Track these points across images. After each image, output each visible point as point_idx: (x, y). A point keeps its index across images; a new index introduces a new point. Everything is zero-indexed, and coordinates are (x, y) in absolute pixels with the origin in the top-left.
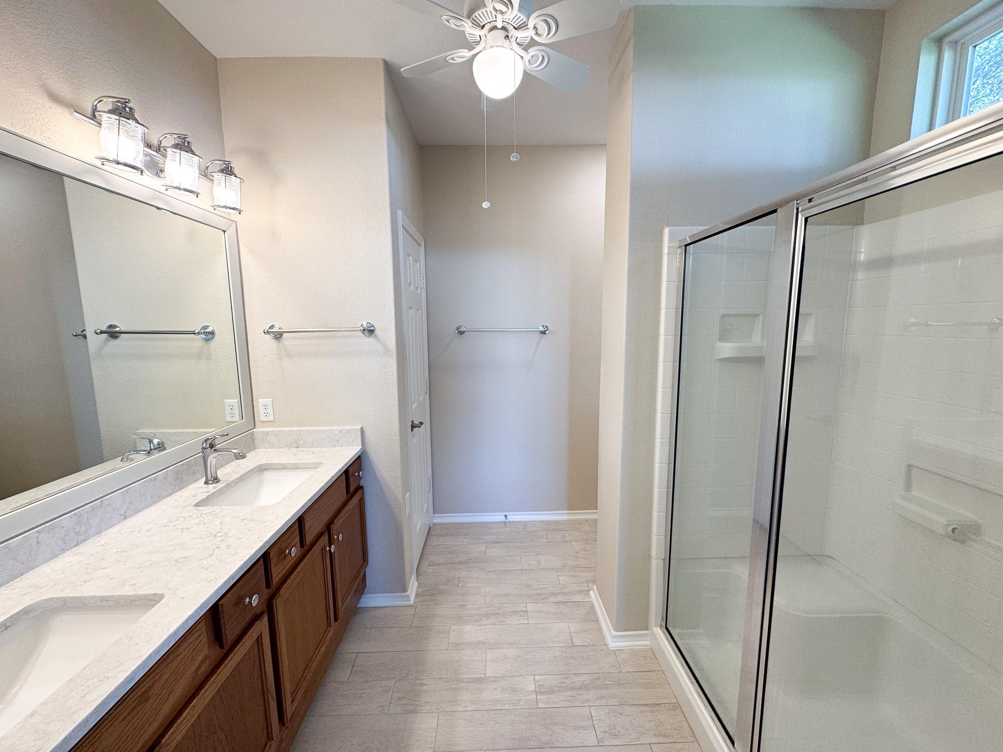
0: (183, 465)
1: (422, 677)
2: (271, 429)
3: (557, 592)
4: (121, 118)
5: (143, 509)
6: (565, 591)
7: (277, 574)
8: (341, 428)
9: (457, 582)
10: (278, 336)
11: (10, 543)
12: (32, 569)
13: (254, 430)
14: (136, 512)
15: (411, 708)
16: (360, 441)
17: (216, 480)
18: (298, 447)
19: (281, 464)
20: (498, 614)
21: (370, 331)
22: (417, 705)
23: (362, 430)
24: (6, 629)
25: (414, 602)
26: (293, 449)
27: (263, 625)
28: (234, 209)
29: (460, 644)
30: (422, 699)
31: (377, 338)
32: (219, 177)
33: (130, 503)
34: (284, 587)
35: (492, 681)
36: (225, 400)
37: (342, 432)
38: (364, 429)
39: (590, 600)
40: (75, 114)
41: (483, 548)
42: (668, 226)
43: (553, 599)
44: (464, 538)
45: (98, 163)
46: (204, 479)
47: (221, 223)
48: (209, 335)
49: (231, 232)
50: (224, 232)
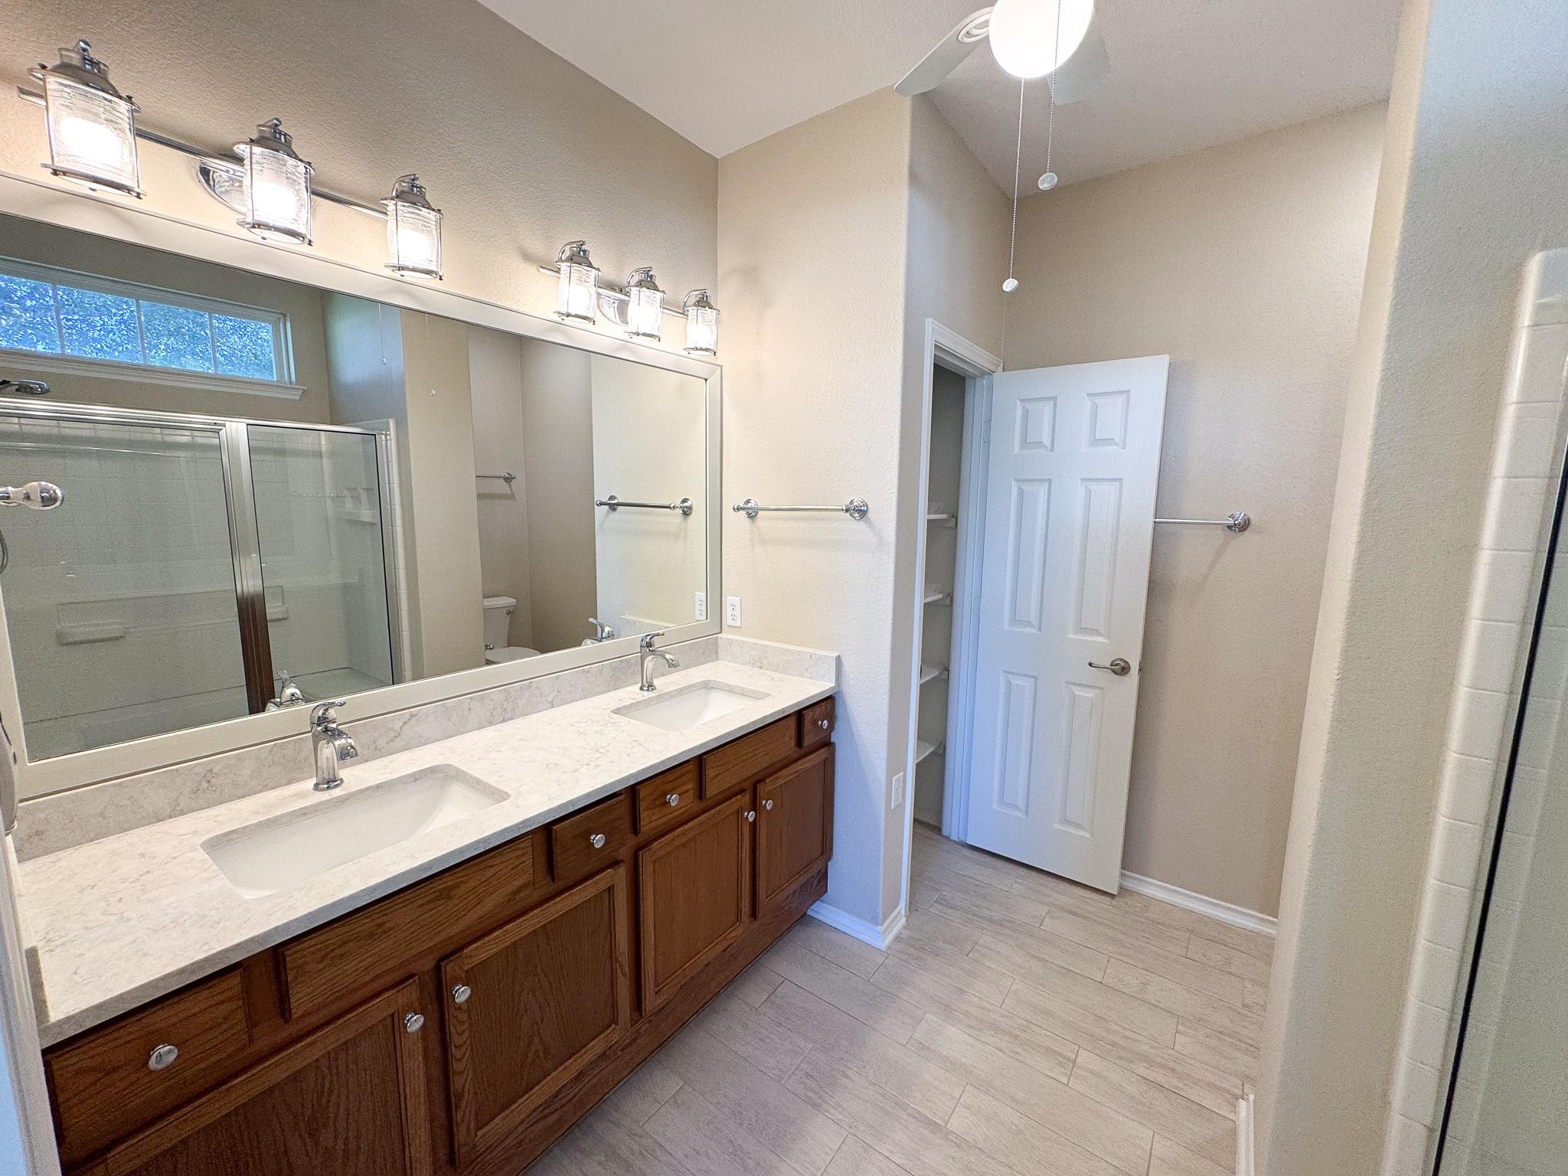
0: (622, 661)
1: (850, 1065)
2: (737, 638)
3: (1159, 1060)
4: (573, 265)
5: (572, 701)
6: (1177, 1067)
7: (650, 820)
8: (811, 651)
9: (969, 948)
10: (752, 515)
11: (448, 703)
12: (462, 733)
13: (719, 635)
14: (565, 702)
15: (815, 1097)
16: (833, 676)
17: (651, 687)
18: (761, 668)
19: (729, 685)
20: (1016, 1037)
21: (860, 512)
22: (826, 1103)
23: (838, 659)
24: (415, 781)
25: (889, 948)
26: (756, 669)
27: (619, 877)
28: (707, 350)
29: (928, 1048)
30: (836, 1097)
31: (869, 522)
32: (692, 311)
33: (559, 692)
34: (659, 841)
35: (952, 1141)
36: (697, 593)
37: (813, 657)
38: (842, 659)
39: (1231, 1116)
40: (541, 270)
41: (1043, 910)
42: (1542, 250)
43: (1141, 1069)
44: (1016, 882)
45: (556, 318)
46: (640, 685)
47: (701, 369)
48: (687, 512)
49: (714, 380)
50: (706, 380)
